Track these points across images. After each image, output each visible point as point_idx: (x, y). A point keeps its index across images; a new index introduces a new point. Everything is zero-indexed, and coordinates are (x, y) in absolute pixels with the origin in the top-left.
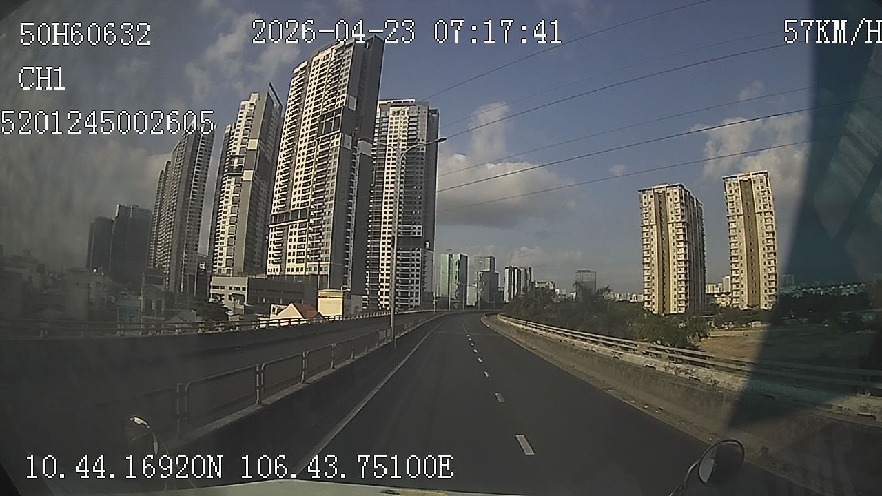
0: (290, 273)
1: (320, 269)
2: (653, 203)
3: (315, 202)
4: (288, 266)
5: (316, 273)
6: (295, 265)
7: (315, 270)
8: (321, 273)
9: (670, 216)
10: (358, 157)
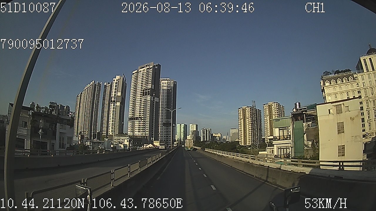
0: (136, 135)
1: (146, 134)
2: (242, 112)
3: (143, 115)
4: (135, 133)
5: (145, 135)
6: (138, 133)
7: (144, 134)
8: (146, 135)
9: (247, 116)
10: (155, 103)
